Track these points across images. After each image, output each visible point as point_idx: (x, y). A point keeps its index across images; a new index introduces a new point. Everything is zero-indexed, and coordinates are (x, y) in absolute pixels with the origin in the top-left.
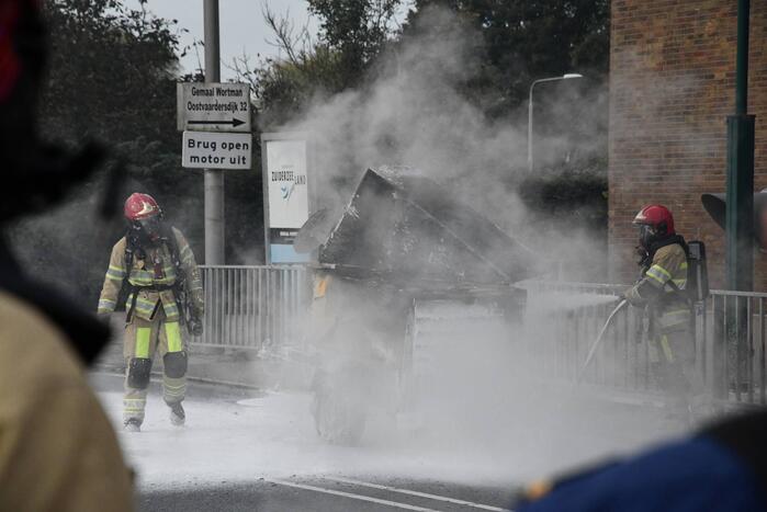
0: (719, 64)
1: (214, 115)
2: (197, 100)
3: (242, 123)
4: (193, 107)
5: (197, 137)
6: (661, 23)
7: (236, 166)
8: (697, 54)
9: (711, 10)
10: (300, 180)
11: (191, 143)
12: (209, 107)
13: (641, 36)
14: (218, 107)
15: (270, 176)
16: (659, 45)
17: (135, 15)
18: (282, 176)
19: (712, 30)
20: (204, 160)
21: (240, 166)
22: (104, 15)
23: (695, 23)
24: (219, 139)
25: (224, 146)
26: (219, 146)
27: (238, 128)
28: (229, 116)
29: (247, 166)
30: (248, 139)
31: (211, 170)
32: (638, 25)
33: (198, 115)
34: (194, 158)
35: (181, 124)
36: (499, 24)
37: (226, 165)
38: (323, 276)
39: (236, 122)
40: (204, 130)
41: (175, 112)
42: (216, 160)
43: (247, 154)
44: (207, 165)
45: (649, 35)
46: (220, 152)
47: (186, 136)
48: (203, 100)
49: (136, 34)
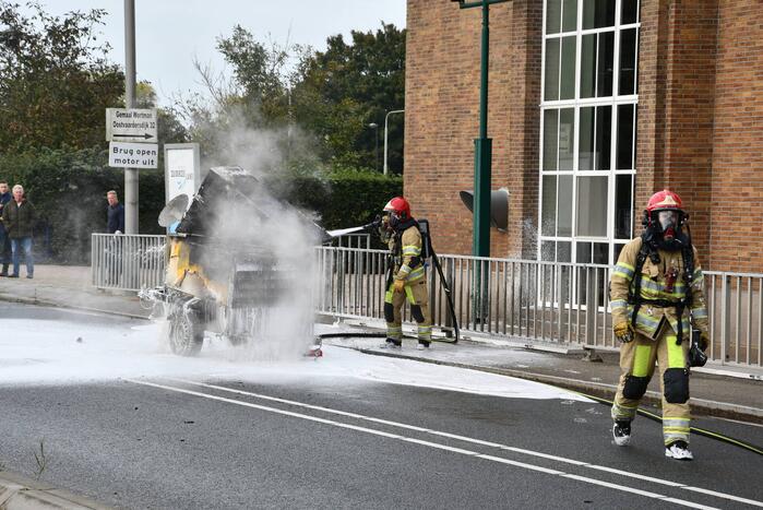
0: (473, 104)
1: (131, 131)
2: (119, 120)
3: (150, 136)
4: (116, 125)
5: (120, 146)
6: (437, 75)
7: (147, 167)
8: (459, 97)
9: (469, 67)
10: (190, 177)
11: (115, 150)
12: (128, 126)
13: (424, 84)
14: (135, 125)
15: (170, 174)
16: (436, 90)
17: (100, 62)
18: (178, 174)
19: (468, 81)
20: (124, 161)
21: (150, 167)
22: (77, 61)
23: (458, 76)
24: (135, 147)
25: (138, 152)
26: (135, 153)
27: (149, 140)
28: (142, 132)
29: (155, 166)
30: (155, 148)
31: (129, 169)
32: (423, 76)
33: (120, 131)
34: (117, 160)
35: (109, 137)
36: (374, 73)
37: (140, 165)
38: (177, 242)
39: (147, 136)
40: (125, 141)
41: (105, 129)
42: (133, 162)
43: (155, 158)
44: (126, 165)
45: (430, 83)
46: (135, 157)
47: (112, 145)
48: (124, 120)
49: (101, 74)
